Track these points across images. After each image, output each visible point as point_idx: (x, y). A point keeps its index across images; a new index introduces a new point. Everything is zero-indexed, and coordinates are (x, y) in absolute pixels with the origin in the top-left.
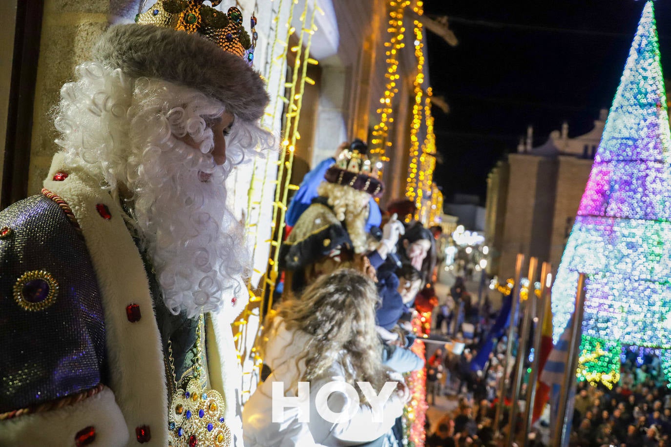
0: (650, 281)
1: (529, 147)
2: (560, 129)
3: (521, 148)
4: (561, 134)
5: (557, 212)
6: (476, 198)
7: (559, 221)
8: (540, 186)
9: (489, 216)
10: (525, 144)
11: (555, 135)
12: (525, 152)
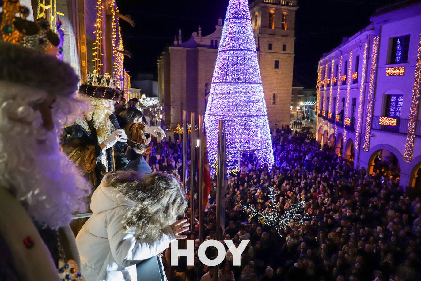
0: (250, 116)
1: (180, 42)
2: (197, 31)
3: (176, 43)
4: (198, 34)
5: (199, 81)
6: (151, 76)
7: (201, 86)
8: (188, 66)
9: (161, 87)
10: (178, 40)
11: (194, 34)
12: (178, 45)
